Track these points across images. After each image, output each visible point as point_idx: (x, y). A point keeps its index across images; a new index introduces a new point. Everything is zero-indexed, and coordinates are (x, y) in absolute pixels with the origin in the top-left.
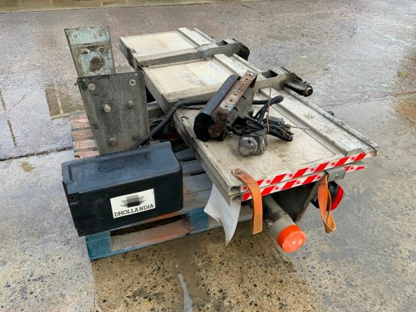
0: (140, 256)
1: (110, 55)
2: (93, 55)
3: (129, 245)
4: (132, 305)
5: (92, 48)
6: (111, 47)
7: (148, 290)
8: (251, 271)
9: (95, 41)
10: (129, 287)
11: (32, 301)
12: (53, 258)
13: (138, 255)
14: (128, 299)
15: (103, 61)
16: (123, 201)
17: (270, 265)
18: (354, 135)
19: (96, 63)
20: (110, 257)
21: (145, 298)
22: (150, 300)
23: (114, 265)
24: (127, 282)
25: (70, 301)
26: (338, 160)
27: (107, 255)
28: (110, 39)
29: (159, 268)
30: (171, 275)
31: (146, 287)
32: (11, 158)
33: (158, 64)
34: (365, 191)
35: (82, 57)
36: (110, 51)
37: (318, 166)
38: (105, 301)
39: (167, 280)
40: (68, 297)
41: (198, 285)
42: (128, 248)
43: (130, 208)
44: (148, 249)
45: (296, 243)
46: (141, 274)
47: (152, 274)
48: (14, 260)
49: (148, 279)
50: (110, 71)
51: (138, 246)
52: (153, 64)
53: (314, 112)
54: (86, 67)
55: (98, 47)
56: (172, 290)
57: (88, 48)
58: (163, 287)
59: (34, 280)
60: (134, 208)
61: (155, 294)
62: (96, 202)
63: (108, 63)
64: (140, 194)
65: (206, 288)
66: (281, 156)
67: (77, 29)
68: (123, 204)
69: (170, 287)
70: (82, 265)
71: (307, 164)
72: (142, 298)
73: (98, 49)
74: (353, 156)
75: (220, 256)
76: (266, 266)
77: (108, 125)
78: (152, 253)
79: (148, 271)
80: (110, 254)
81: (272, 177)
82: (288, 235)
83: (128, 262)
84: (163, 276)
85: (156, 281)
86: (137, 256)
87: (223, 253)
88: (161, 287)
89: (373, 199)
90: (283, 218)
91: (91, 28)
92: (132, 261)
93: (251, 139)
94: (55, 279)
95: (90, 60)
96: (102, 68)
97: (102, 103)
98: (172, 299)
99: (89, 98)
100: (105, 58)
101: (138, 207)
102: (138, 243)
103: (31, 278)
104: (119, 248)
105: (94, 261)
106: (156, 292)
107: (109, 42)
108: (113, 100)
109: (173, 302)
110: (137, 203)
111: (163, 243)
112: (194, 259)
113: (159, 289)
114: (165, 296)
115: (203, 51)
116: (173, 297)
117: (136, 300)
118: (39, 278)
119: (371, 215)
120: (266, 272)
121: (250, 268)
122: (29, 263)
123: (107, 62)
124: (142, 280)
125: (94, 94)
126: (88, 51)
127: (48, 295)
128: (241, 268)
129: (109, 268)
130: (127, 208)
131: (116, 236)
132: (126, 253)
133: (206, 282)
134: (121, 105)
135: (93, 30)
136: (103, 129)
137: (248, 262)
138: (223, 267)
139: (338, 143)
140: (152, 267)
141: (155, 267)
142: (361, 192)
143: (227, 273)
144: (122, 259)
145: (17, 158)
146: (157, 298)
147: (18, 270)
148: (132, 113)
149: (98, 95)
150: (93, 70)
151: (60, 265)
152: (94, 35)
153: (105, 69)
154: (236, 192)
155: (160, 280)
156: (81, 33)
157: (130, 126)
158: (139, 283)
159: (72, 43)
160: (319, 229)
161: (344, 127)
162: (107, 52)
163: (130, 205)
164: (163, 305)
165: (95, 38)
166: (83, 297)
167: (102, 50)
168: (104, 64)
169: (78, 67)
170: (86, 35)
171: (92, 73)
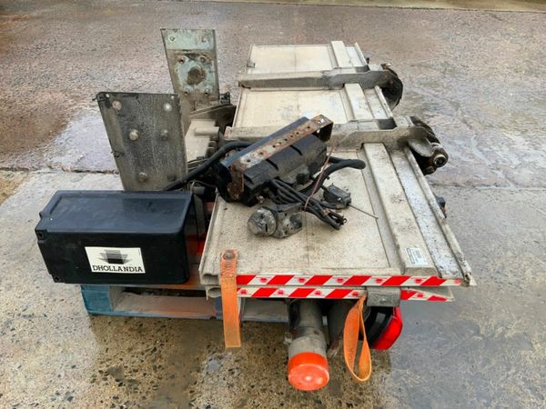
0: (143, 327)
1: (213, 67)
2: (192, 65)
3: (137, 310)
4: (98, 383)
5: (192, 56)
6: (215, 57)
7: (125, 372)
8: (263, 396)
9: (195, 47)
10: (108, 360)
11: (7, 338)
12: (56, 297)
13: (141, 325)
14: (98, 374)
15: (204, 74)
16: (102, 254)
17: (294, 397)
18: (449, 245)
19: (195, 76)
20: (112, 316)
21: (117, 381)
22: (120, 385)
23: (109, 328)
24: (110, 354)
25: (42, 353)
26: (389, 277)
27: (108, 313)
28: (215, 47)
29: (155, 349)
30: (162, 364)
31: (126, 367)
32: (88, 171)
33: (264, 86)
34: (517, 336)
35: (179, 65)
36: (213, 62)
37: (350, 277)
38: (74, 367)
39: (155, 368)
40: (42, 348)
41: (185, 388)
42: (134, 312)
43: (112, 265)
44: (157, 321)
45: (312, 381)
46: (130, 350)
47: (143, 354)
48: (19, 287)
49: (134, 359)
50: (211, 87)
51: (145, 314)
52: (258, 86)
53: (421, 193)
54: (183, 78)
55: (198, 55)
56: (152, 382)
57: (187, 55)
58: (145, 374)
59: (24, 316)
60: (117, 266)
61: (131, 381)
62: (68, 247)
63: (210, 77)
64: (123, 251)
65: (192, 397)
66: (308, 248)
67: (175, 30)
68: (101, 257)
69: (152, 378)
70: (78, 316)
71: (333, 269)
72: (113, 379)
73: (199, 58)
74: (419, 277)
75: (236, 361)
76: (288, 396)
77: (137, 155)
78: (159, 327)
79: (140, 348)
80: (112, 313)
81: (270, 275)
82: (297, 364)
83: (125, 329)
84: (153, 361)
85: (141, 364)
86: (139, 326)
87: (242, 358)
88: (142, 374)
89: (523, 353)
90: (308, 339)
91: (193, 30)
92: (131, 330)
93: (267, 213)
94: (44, 322)
95: (189, 70)
96: (201, 83)
97: (130, 127)
98: (144, 394)
99: (114, 118)
100: (207, 71)
101: (122, 266)
102: (148, 310)
103: (23, 313)
104: (123, 309)
105: (93, 315)
106: (134, 378)
107: (214, 51)
108: (143, 125)
109: (144, 398)
110: (120, 261)
111: (180, 319)
112: (202, 353)
113: (138, 376)
114: (140, 387)
115: (330, 78)
116: (147, 393)
117: (106, 379)
118: (30, 316)
119: (502, 378)
120: (282, 405)
121: (264, 390)
122: (31, 295)
123: (208, 75)
124: (128, 356)
125: (120, 115)
126: (187, 59)
127: (26, 338)
128: (253, 387)
129: (102, 330)
130: (108, 264)
131: (130, 294)
132: (131, 317)
133: (197, 388)
134: (153, 132)
135: (194, 34)
136: (131, 159)
137: (266, 381)
138: (231, 377)
139: (403, 251)
140: (148, 346)
141: (152, 347)
142: (506, 336)
143: (231, 386)
144: (122, 324)
145: (94, 172)
146: (130, 386)
147: (16, 299)
148: (167, 146)
149: (124, 116)
150: (191, 83)
151: (58, 308)
152: (196, 40)
153: (205, 85)
154: (212, 282)
155: (146, 364)
156: (180, 36)
157: (165, 162)
158: (121, 359)
159: (168, 47)
160: (400, 370)
161: (443, 227)
162: (210, 63)
163: (111, 261)
164: (130, 398)
165: (196, 44)
166: (57, 353)
167: (203, 61)
168: (205, 78)
169: (174, 76)
170: (185, 39)
171: (189, 87)
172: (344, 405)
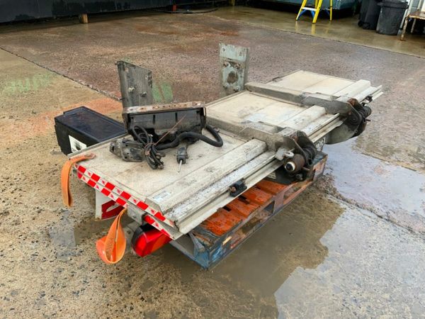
1: (243, 74)
5: (233, 63)
9: (235, 58)
19: (232, 77)
26: (139, 201)
35: (224, 68)
37: (122, 191)
50: (240, 87)
54: (225, 77)
63: (240, 80)
64: (81, 144)
67: (226, 45)
73: (236, 66)
74: (152, 208)
95: (229, 72)
96: (235, 83)
99: (125, 78)
100: (239, 75)
108: (136, 85)
115: (305, 97)
125: (128, 76)
126: (230, 65)
130: (76, 150)
148: (145, 101)
150: (229, 82)
152: (236, 53)
153: (237, 85)
156: (228, 49)
162: (242, 71)
167: (238, 68)
170: (231, 52)
171: (228, 84)
172: (140, 296)
